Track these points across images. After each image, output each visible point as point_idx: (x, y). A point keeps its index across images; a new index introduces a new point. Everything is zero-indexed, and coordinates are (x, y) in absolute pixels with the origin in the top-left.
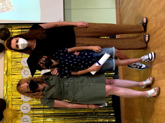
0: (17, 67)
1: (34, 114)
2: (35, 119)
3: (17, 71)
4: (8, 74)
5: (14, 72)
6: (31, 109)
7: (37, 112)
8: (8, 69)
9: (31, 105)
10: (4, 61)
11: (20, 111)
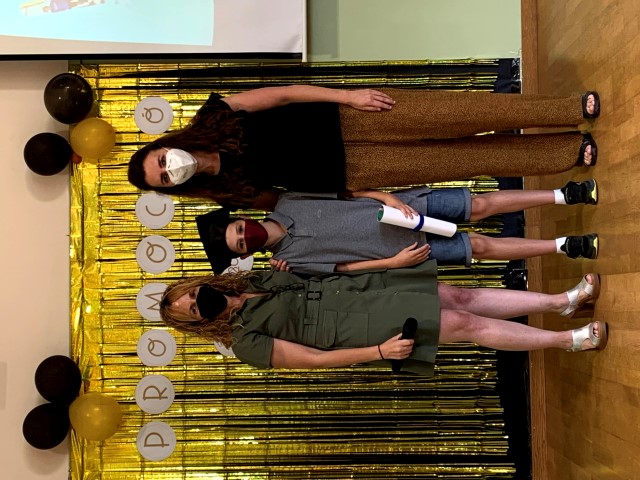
0: (122, 230)
1: (186, 417)
2: (193, 438)
3: (121, 247)
4: (86, 258)
5: (108, 251)
6: (177, 397)
7: (200, 410)
8: (87, 236)
9: (174, 383)
10: (70, 205)
11: (135, 403)
